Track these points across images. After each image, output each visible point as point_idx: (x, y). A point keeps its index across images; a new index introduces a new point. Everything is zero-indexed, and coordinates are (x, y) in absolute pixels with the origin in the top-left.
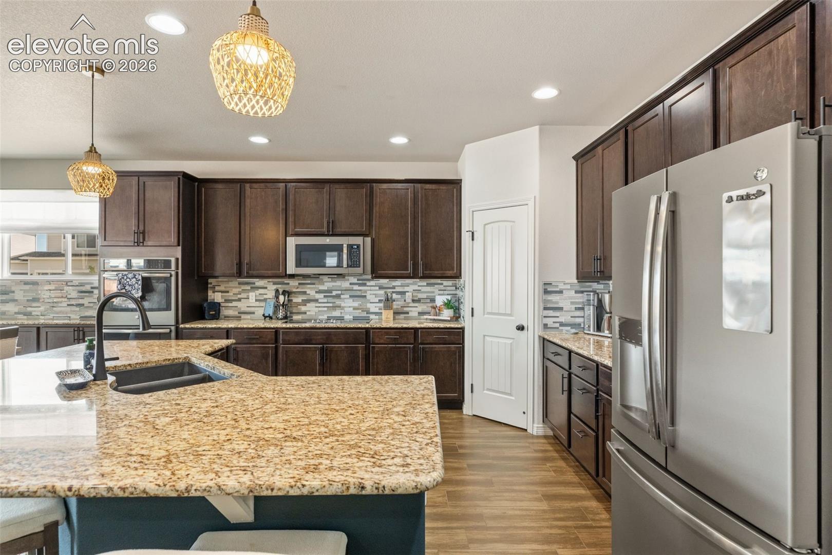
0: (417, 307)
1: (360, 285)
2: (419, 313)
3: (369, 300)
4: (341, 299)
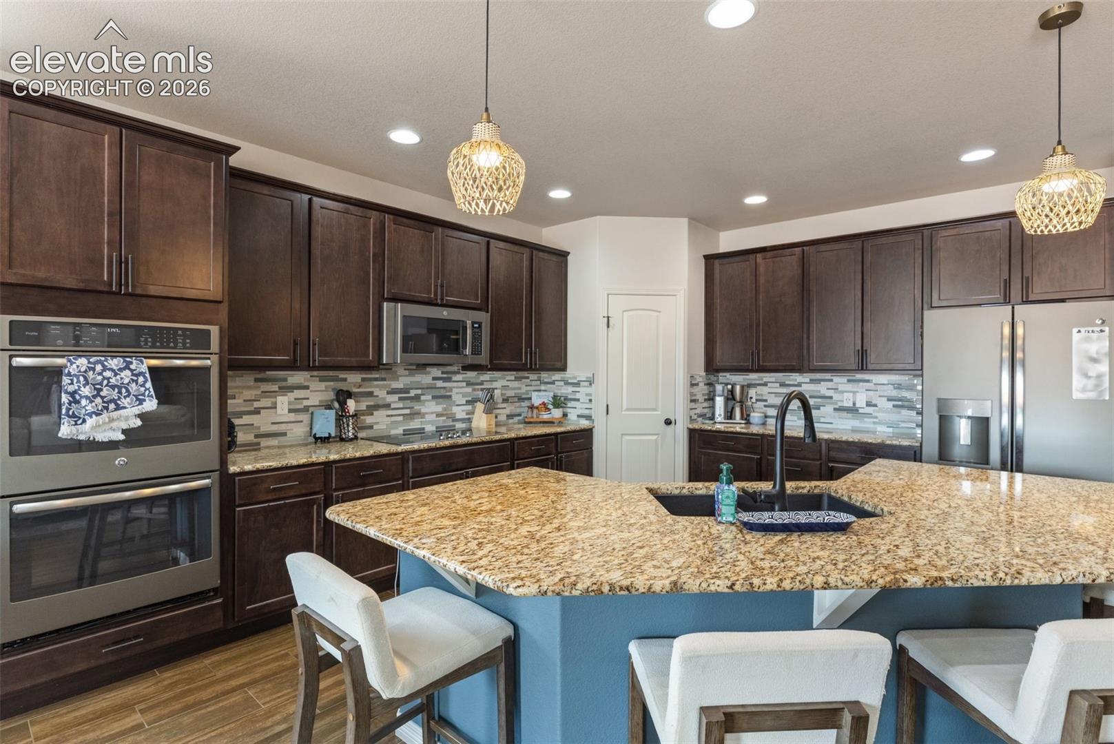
4: (420, 401)
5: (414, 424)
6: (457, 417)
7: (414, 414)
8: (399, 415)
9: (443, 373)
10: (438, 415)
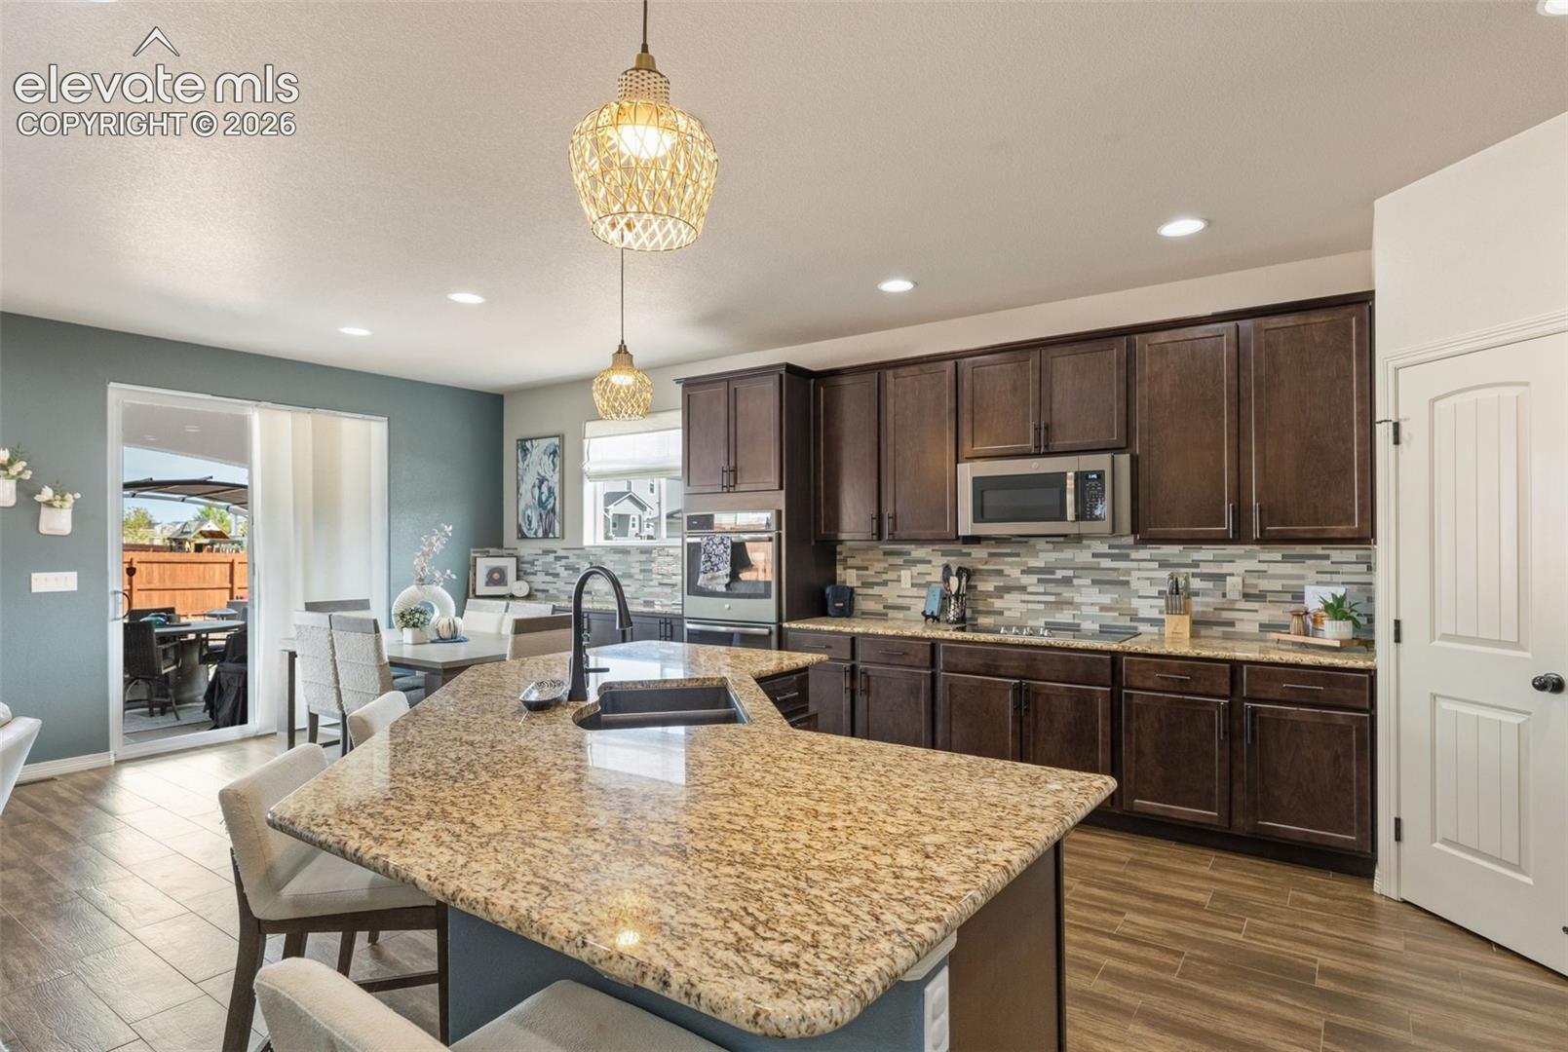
0: (1256, 611)
1: (1114, 558)
2: (1261, 625)
3: (1137, 591)
4: (1073, 586)
5: (1061, 616)
6: (1141, 616)
7: (1061, 604)
8: (1039, 602)
9: (1110, 547)
10: (1103, 608)
